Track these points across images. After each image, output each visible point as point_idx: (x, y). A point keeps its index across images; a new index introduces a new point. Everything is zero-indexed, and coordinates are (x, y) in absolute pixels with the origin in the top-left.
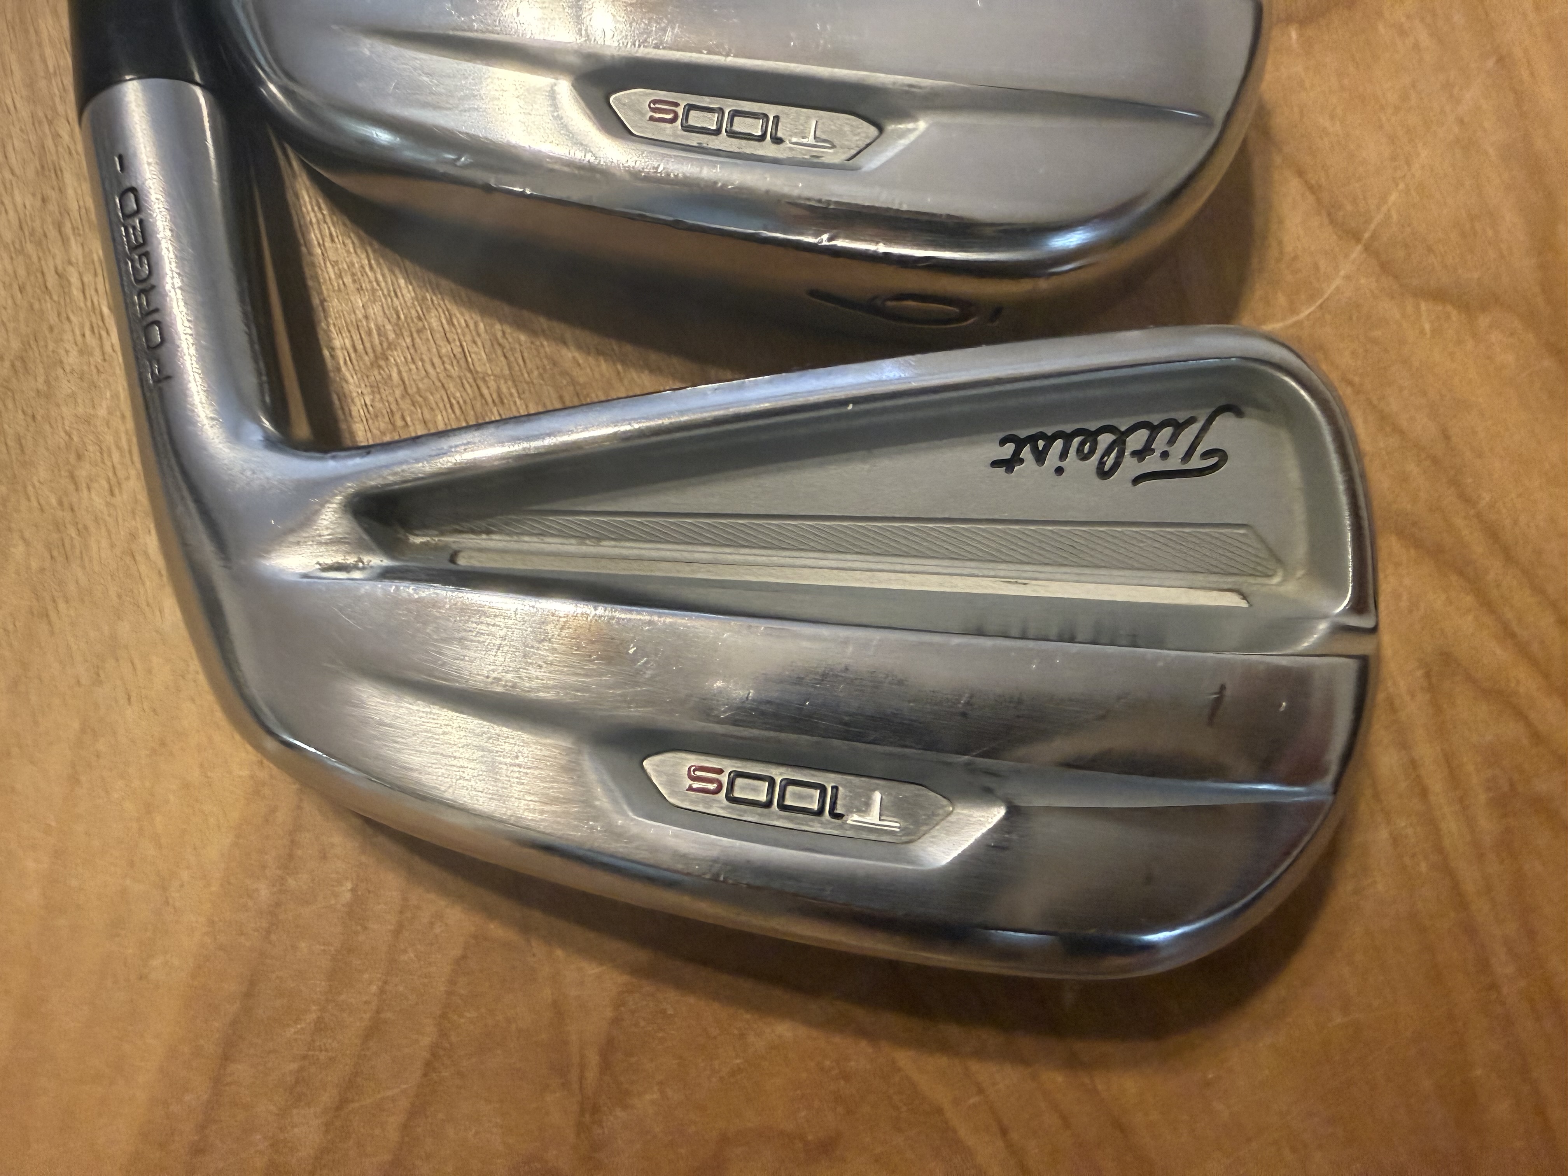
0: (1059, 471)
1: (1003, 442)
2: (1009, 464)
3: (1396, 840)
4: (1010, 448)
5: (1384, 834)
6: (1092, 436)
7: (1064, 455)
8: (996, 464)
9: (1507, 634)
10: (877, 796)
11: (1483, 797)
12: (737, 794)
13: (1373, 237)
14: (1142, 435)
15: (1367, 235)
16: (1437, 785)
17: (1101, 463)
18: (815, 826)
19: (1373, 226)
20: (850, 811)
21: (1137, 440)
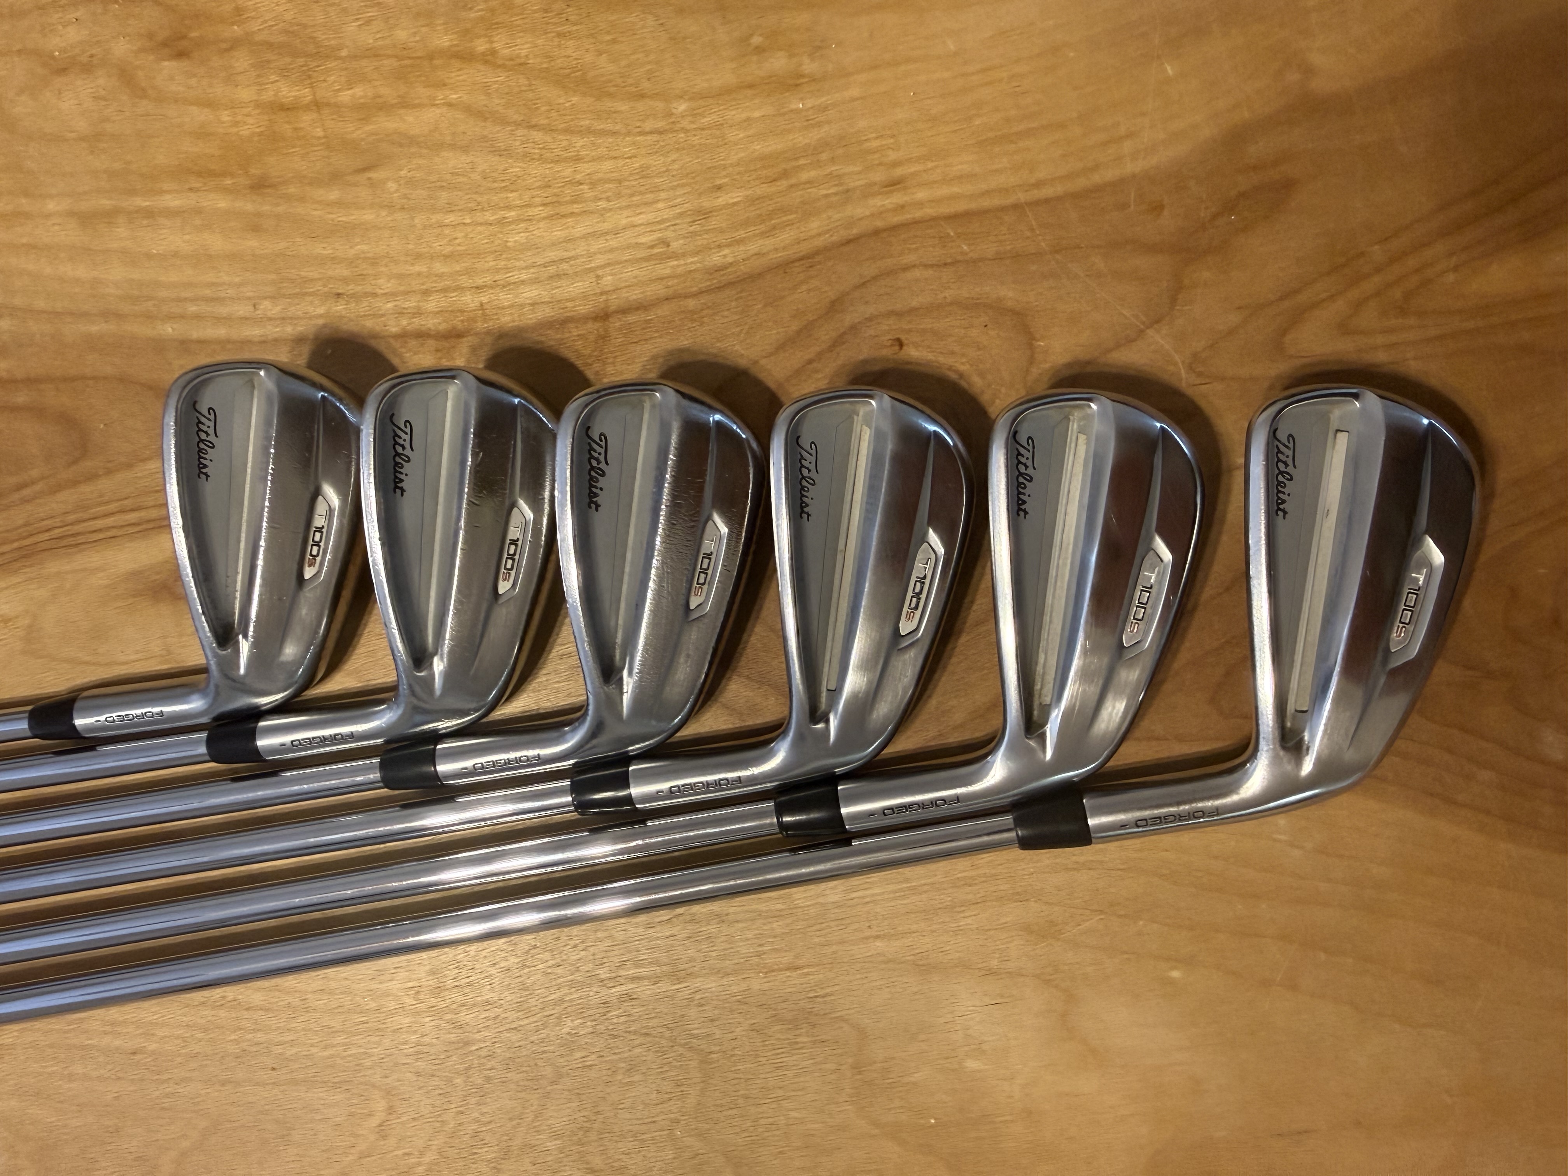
0: (1289, 495)
1: (1277, 515)
2: (1285, 513)
3: (1415, 359)
4: (1279, 512)
5: (1412, 363)
6: (1279, 483)
7: (1284, 493)
8: (1284, 518)
9: (1332, 298)
10: (1413, 575)
11: (1400, 320)
12: (1407, 621)
13: (1143, 323)
14: (1280, 464)
15: (1142, 327)
16: (1393, 338)
17: (1287, 479)
18: (1421, 596)
19: (1138, 324)
20: (1418, 584)
21: (1282, 466)
